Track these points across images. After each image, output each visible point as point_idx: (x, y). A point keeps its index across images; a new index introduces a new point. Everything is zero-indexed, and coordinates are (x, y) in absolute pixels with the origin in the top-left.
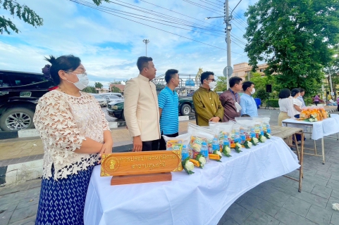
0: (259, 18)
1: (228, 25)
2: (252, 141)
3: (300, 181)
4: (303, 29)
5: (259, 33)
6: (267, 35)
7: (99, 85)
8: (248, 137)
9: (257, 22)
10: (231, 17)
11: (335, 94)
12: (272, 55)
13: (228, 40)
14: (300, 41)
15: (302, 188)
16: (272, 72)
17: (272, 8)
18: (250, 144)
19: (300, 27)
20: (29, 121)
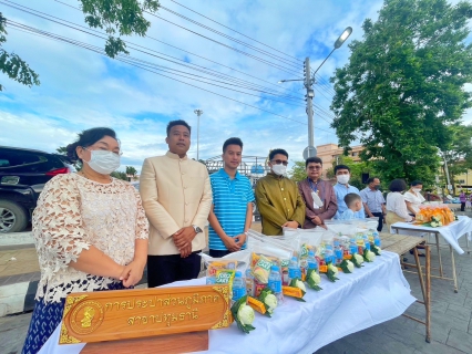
0: (350, 84)
1: (309, 91)
2: (353, 260)
3: (427, 324)
4: (409, 100)
5: (351, 104)
6: (361, 107)
7: (131, 171)
8: (346, 252)
9: (347, 89)
10: (313, 80)
11: (454, 189)
12: (369, 133)
13: (308, 111)
14: (407, 114)
15: (432, 336)
16: (369, 156)
17: (367, 72)
18: (350, 265)
19: (405, 97)
20: (12, 221)
